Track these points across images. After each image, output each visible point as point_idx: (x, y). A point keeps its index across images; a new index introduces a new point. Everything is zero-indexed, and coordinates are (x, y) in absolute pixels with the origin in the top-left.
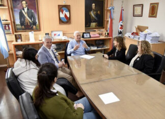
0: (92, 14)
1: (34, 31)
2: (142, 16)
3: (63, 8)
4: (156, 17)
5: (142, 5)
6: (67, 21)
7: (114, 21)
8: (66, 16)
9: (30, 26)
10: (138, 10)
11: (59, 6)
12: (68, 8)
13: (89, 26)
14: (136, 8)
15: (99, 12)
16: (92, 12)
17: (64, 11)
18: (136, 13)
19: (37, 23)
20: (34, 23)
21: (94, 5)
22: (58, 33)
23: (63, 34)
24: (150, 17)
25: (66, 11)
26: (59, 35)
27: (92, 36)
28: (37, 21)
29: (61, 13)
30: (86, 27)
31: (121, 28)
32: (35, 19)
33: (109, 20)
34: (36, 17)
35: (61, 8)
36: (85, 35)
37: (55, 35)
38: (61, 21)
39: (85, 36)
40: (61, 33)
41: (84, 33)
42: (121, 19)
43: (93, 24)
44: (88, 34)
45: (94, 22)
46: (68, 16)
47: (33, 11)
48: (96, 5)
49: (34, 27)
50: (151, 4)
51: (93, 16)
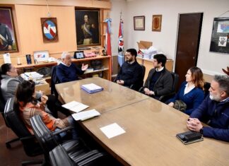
0: (85, 28)
1: (10, 53)
2: (144, 30)
3: (48, 22)
4: (160, 31)
5: (144, 17)
6: (54, 38)
7: (112, 36)
8: (51, 31)
9: (4, 46)
10: (139, 23)
11: (42, 19)
12: (53, 21)
13: (82, 43)
14: (136, 20)
15: (93, 25)
16: (84, 26)
18: (137, 27)
19: (14, 42)
20: (10, 42)
21: (86, 16)
22: (43, 54)
23: (50, 54)
24: (153, 30)
25: (52, 26)
26: (44, 56)
27: (86, 55)
28: (13, 39)
29: (45, 28)
30: (78, 44)
31: (121, 44)
32: (10, 36)
33: (106, 35)
34: (12, 33)
35: (45, 22)
36: (77, 54)
37: (39, 56)
38: (46, 39)
39: (78, 56)
40: (47, 54)
41: (76, 52)
42: (120, 34)
43: (87, 41)
44: (81, 53)
45: (88, 38)
46: (55, 31)
47: (7, 26)
48: (88, 17)
49: (10, 47)
50: (154, 16)
51: (87, 31)
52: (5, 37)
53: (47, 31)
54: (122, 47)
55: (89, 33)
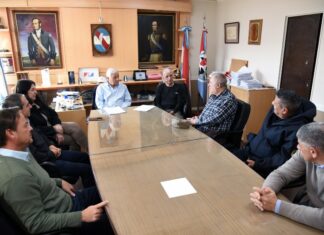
1: (51, 68)
2: (238, 42)
3: (99, 30)
4: (258, 43)
5: (238, 23)
6: (107, 50)
7: (192, 52)
9: (46, 59)
10: (232, 33)
11: (92, 26)
12: (108, 28)
13: (148, 60)
14: (228, 29)
15: (164, 36)
16: (152, 36)
17: (101, 35)
18: (228, 38)
19: (58, 55)
20: (53, 56)
21: (155, 23)
22: (90, 71)
23: (100, 73)
24: (250, 43)
25: (105, 35)
27: (149, 77)
28: (57, 51)
29: (95, 37)
30: (140, 60)
32: (53, 47)
33: (183, 49)
34: (56, 44)
35: (95, 29)
36: (137, 75)
37: (85, 74)
38: (96, 51)
39: (138, 77)
40: (96, 72)
41: (135, 72)
42: (203, 48)
43: (155, 57)
44: (143, 74)
46: (108, 42)
47: (50, 35)
49: (52, 60)
50: (251, 21)
51: (154, 42)
52: (47, 49)
53: (98, 42)
54: (204, 68)
55: (158, 46)
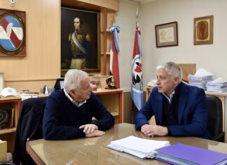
0: (75, 39)
2: (177, 45)
5: (176, 23)
6: (17, 49)
10: (167, 35)
14: (160, 31)
15: (87, 36)
16: (73, 36)
21: (77, 20)
23: (5, 82)
24: (196, 43)
25: (15, 26)
31: (138, 70)
33: (111, 54)
36: (62, 83)
41: (59, 81)
43: (77, 62)
45: (78, 57)
46: (20, 37)
48: (81, 22)
50: (196, 19)
51: (77, 44)
54: (139, 74)
55: (82, 49)
